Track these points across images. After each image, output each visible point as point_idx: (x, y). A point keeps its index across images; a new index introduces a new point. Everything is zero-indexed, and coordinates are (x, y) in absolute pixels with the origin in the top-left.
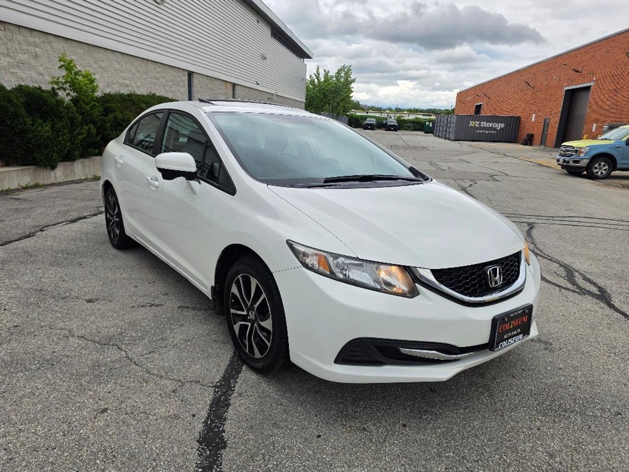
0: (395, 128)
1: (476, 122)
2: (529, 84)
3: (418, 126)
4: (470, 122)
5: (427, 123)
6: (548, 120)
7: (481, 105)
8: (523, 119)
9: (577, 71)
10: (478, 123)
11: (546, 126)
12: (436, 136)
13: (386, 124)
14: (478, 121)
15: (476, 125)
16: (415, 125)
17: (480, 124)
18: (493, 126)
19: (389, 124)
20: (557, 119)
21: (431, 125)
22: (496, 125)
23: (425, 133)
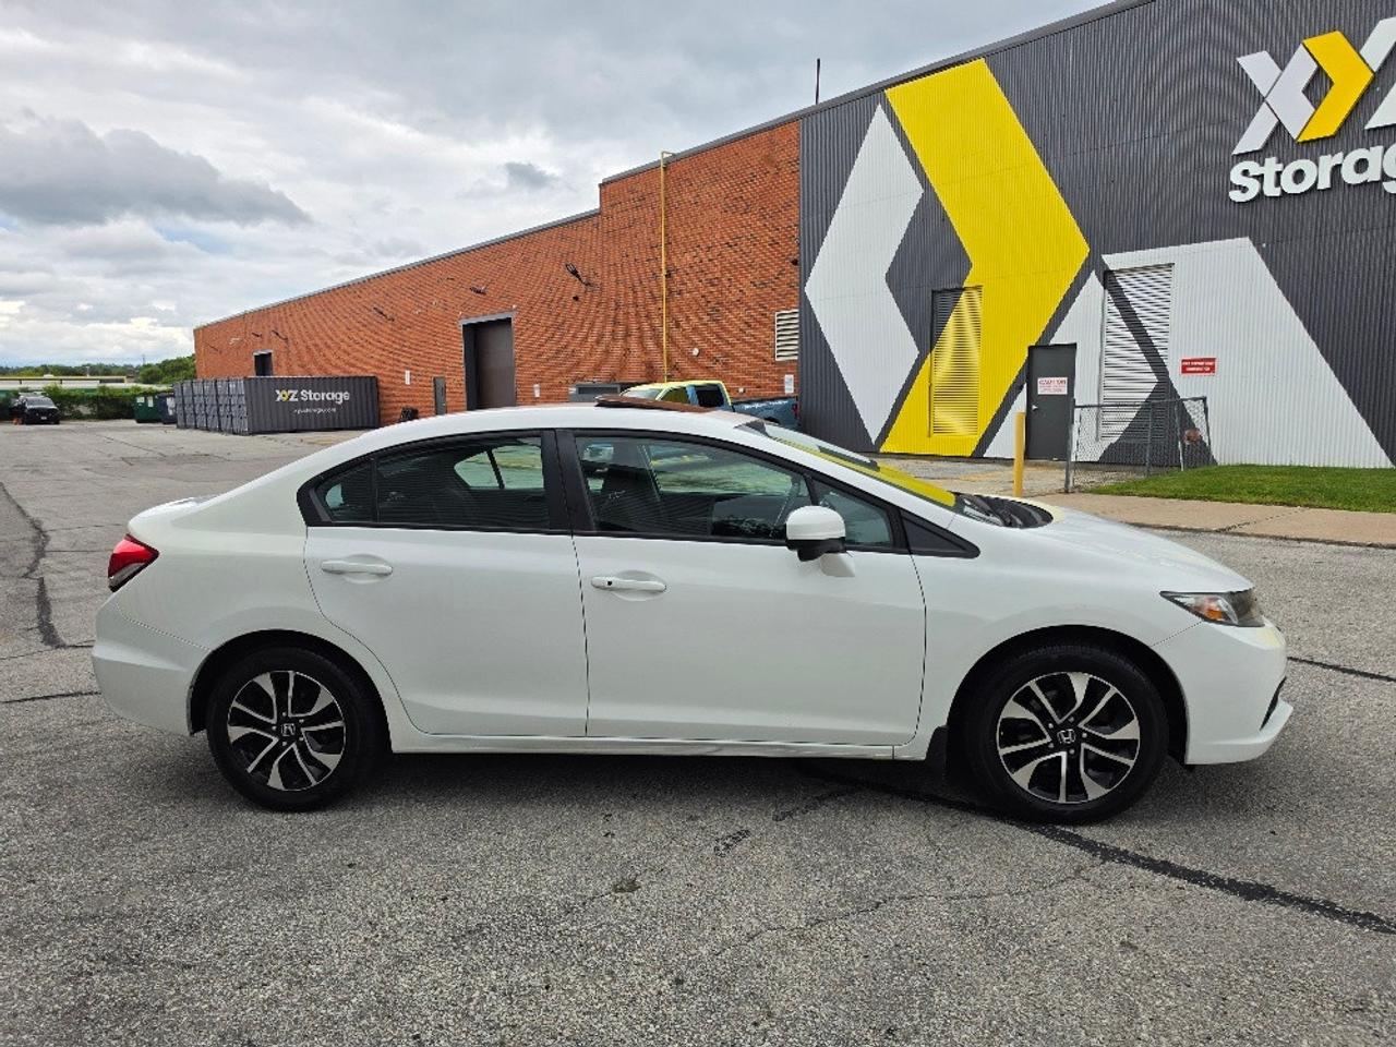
0: (52, 418)
1: (290, 392)
2: (381, 313)
3: (112, 407)
4: (278, 392)
5: (141, 400)
6: (440, 383)
7: (270, 354)
8: (384, 382)
9: (479, 292)
10: (295, 392)
11: (439, 391)
12: (186, 427)
13: (22, 407)
14: (294, 389)
15: (292, 399)
16: (102, 405)
17: (298, 396)
18: (328, 398)
19: (29, 407)
20: (461, 378)
21: (151, 404)
22: (334, 396)
23: (139, 422)
